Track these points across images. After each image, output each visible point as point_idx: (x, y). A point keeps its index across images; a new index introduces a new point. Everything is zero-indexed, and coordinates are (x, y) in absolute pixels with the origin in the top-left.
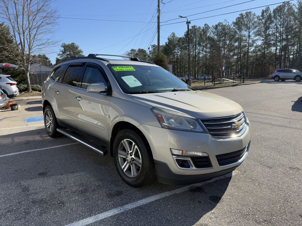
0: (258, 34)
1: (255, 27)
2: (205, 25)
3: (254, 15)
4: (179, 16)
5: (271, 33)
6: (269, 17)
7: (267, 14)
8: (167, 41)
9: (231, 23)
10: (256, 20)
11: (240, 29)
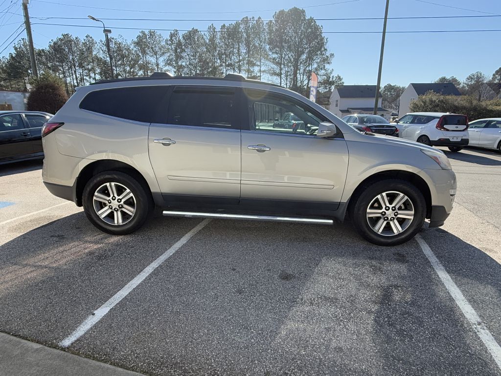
0: (169, 63)
1: (163, 54)
2: (87, 37)
3: (160, 36)
4: (88, 16)
5: (184, 64)
6: (179, 44)
7: (176, 39)
8: (13, 52)
9: (129, 42)
10: (163, 43)
11: (144, 53)
